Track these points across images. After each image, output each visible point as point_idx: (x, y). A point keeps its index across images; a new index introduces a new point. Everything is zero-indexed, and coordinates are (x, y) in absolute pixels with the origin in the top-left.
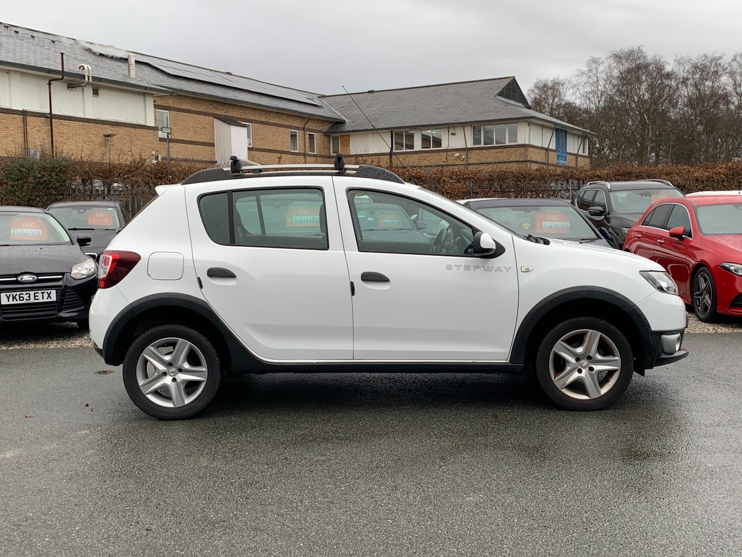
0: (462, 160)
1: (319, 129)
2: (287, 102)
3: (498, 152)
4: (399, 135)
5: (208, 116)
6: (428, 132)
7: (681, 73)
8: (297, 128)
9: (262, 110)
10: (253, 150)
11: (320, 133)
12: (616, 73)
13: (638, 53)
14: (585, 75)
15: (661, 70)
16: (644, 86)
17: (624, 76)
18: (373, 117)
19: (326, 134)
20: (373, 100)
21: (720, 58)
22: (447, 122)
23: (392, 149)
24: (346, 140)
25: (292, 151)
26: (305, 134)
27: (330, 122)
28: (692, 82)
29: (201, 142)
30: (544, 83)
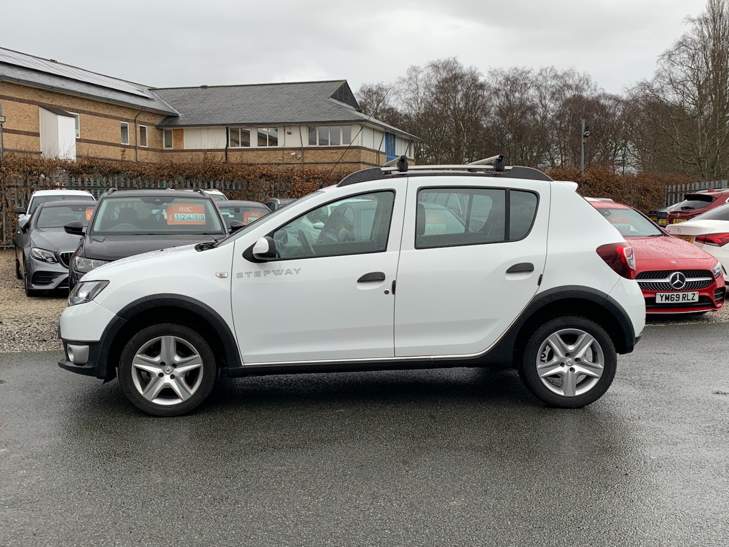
0: (298, 159)
1: (151, 122)
2: (117, 94)
3: (332, 153)
4: (235, 132)
5: (33, 104)
6: (265, 131)
7: (494, 85)
8: (127, 120)
9: (91, 100)
10: (81, 142)
11: (152, 126)
12: (434, 82)
13: (454, 63)
14: (406, 83)
15: (476, 80)
16: (459, 96)
17: (442, 85)
18: (207, 113)
19: (159, 128)
20: (206, 95)
21: (529, 72)
22: (284, 121)
23: (227, 145)
24: (179, 135)
25: (122, 143)
26: (136, 126)
27: (162, 115)
28: (504, 93)
29: (25, 131)
30: (369, 87)
